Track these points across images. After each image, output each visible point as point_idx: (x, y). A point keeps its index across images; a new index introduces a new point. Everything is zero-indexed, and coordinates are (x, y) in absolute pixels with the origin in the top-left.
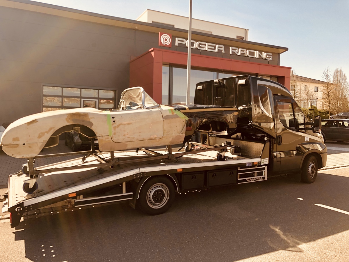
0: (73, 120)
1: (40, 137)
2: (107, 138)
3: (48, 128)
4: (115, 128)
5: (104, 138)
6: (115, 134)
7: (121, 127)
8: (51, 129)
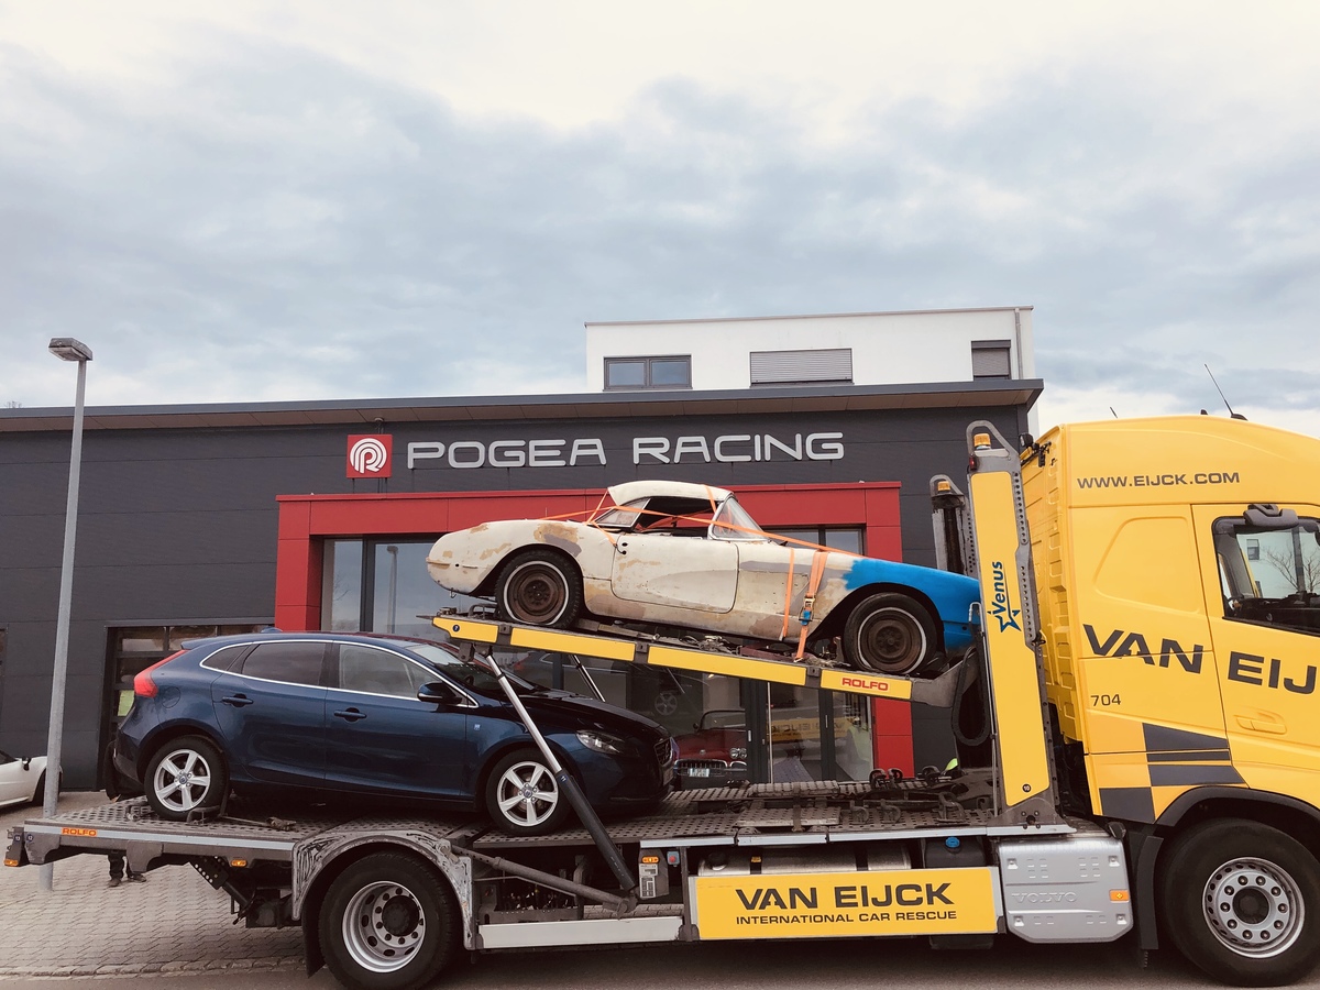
0: (546, 536)
1: (483, 557)
2: (603, 585)
3: (501, 544)
4: (622, 566)
5: (596, 583)
6: (620, 579)
7: (636, 566)
8: (504, 546)
